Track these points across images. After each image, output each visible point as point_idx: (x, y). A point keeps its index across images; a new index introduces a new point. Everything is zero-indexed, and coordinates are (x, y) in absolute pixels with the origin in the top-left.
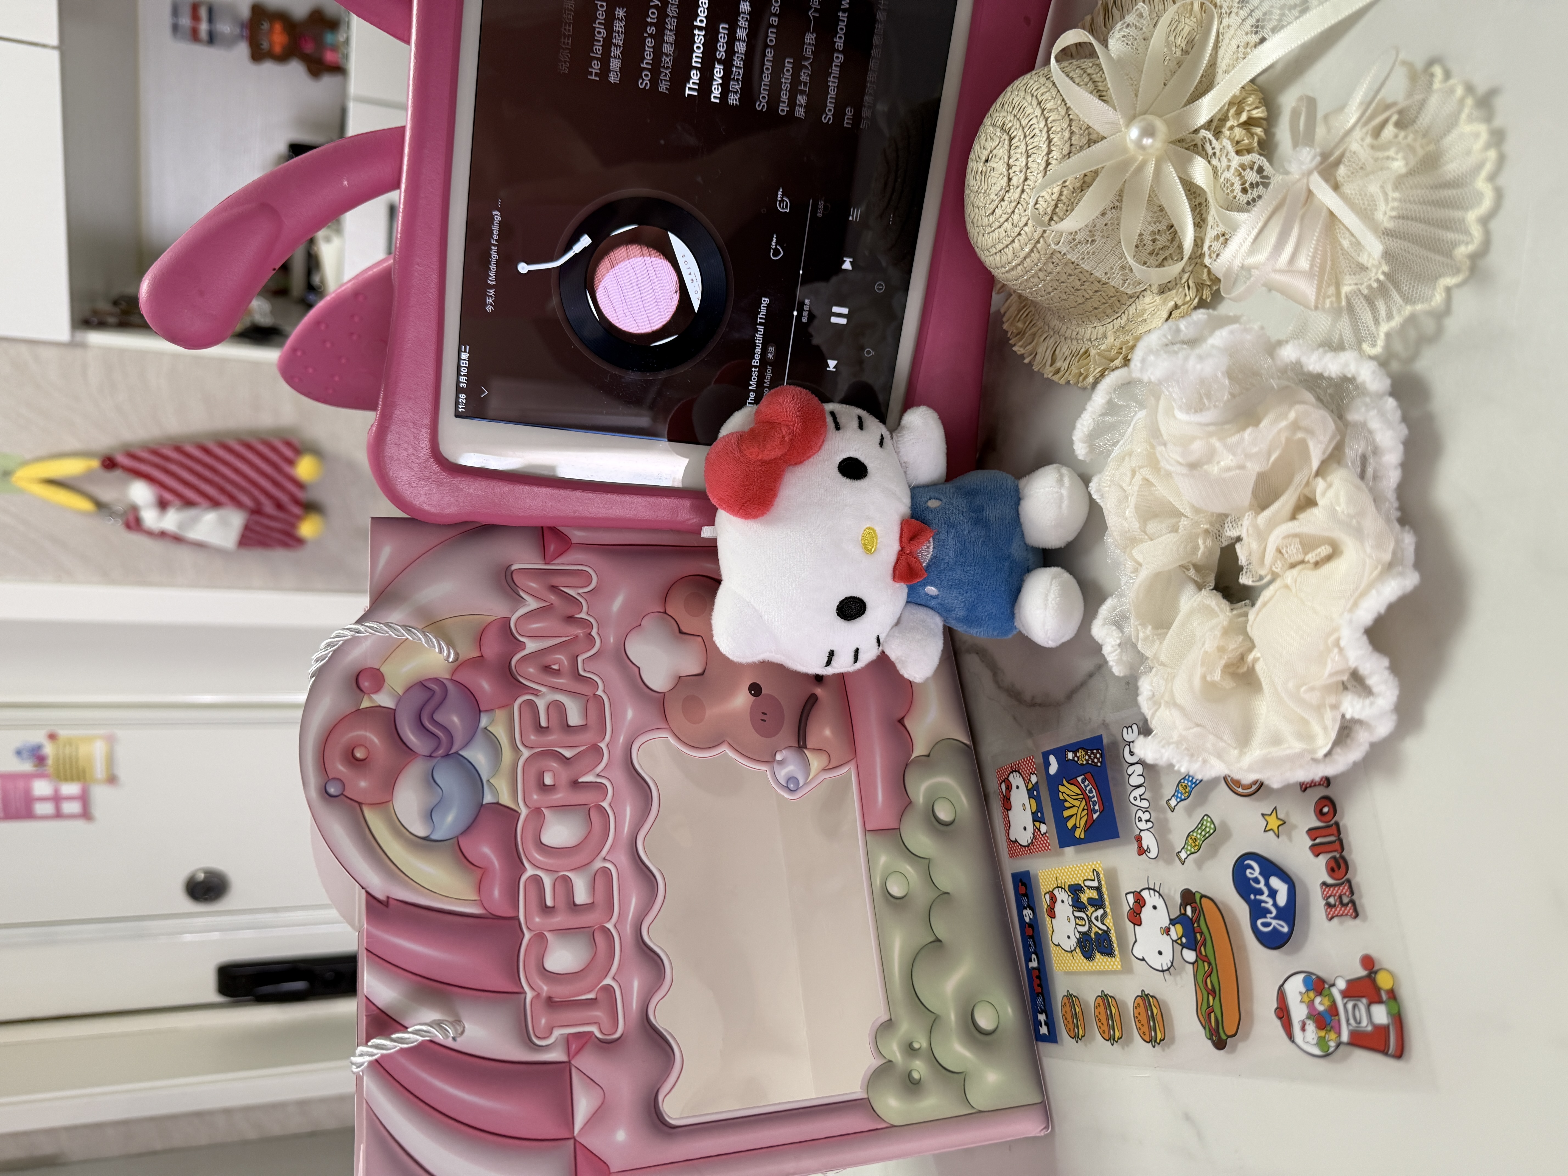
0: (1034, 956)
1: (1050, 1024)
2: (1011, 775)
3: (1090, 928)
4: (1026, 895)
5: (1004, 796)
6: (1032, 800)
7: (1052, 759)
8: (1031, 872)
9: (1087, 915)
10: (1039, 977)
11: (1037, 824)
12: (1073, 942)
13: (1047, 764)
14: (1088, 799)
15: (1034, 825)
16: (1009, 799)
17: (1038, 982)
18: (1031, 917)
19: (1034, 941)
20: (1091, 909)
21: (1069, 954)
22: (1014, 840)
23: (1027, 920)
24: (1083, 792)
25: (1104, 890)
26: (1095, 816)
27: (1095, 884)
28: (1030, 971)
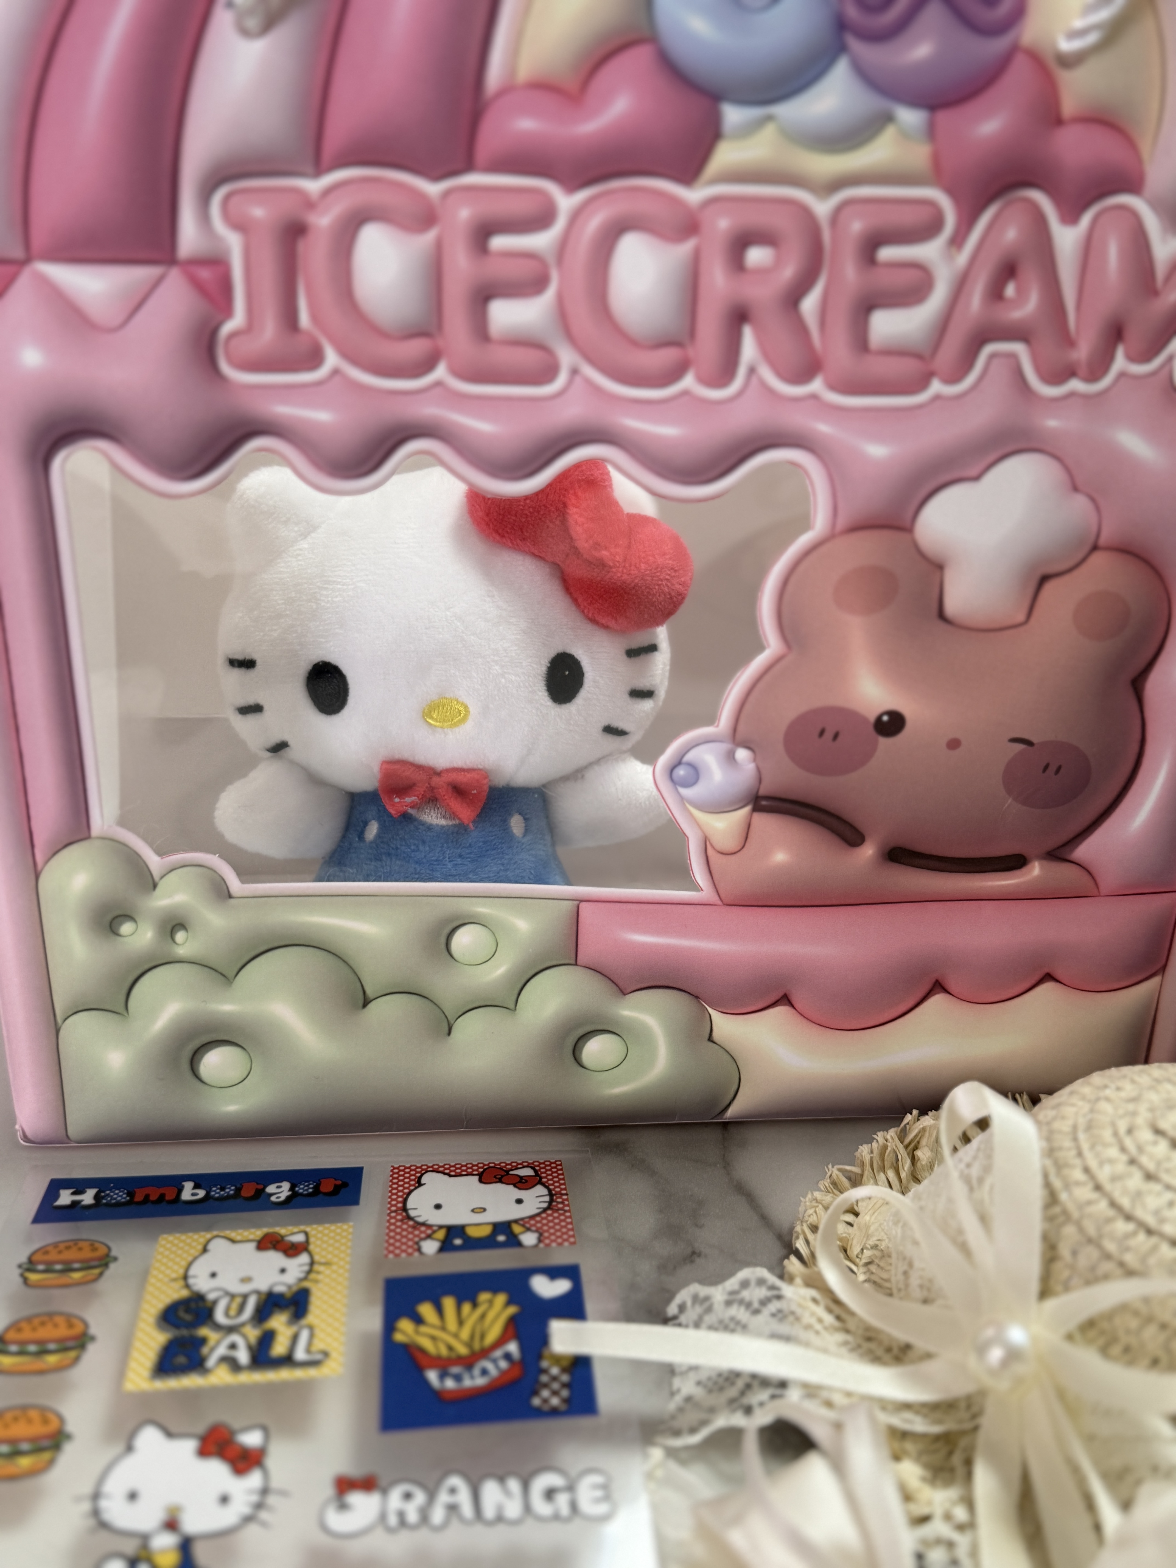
0: (201, 1193)
3: (217, 1327)
7: (562, 1286)
8: (354, 1208)
14: (468, 1362)
18: (273, 1199)
19: (229, 1197)
20: (253, 1334)
23: (271, 1189)
24: (485, 1353)
25: (284, 1374)
26: (432, 1376)
27: (300, 1354)
28: (177, 1182)
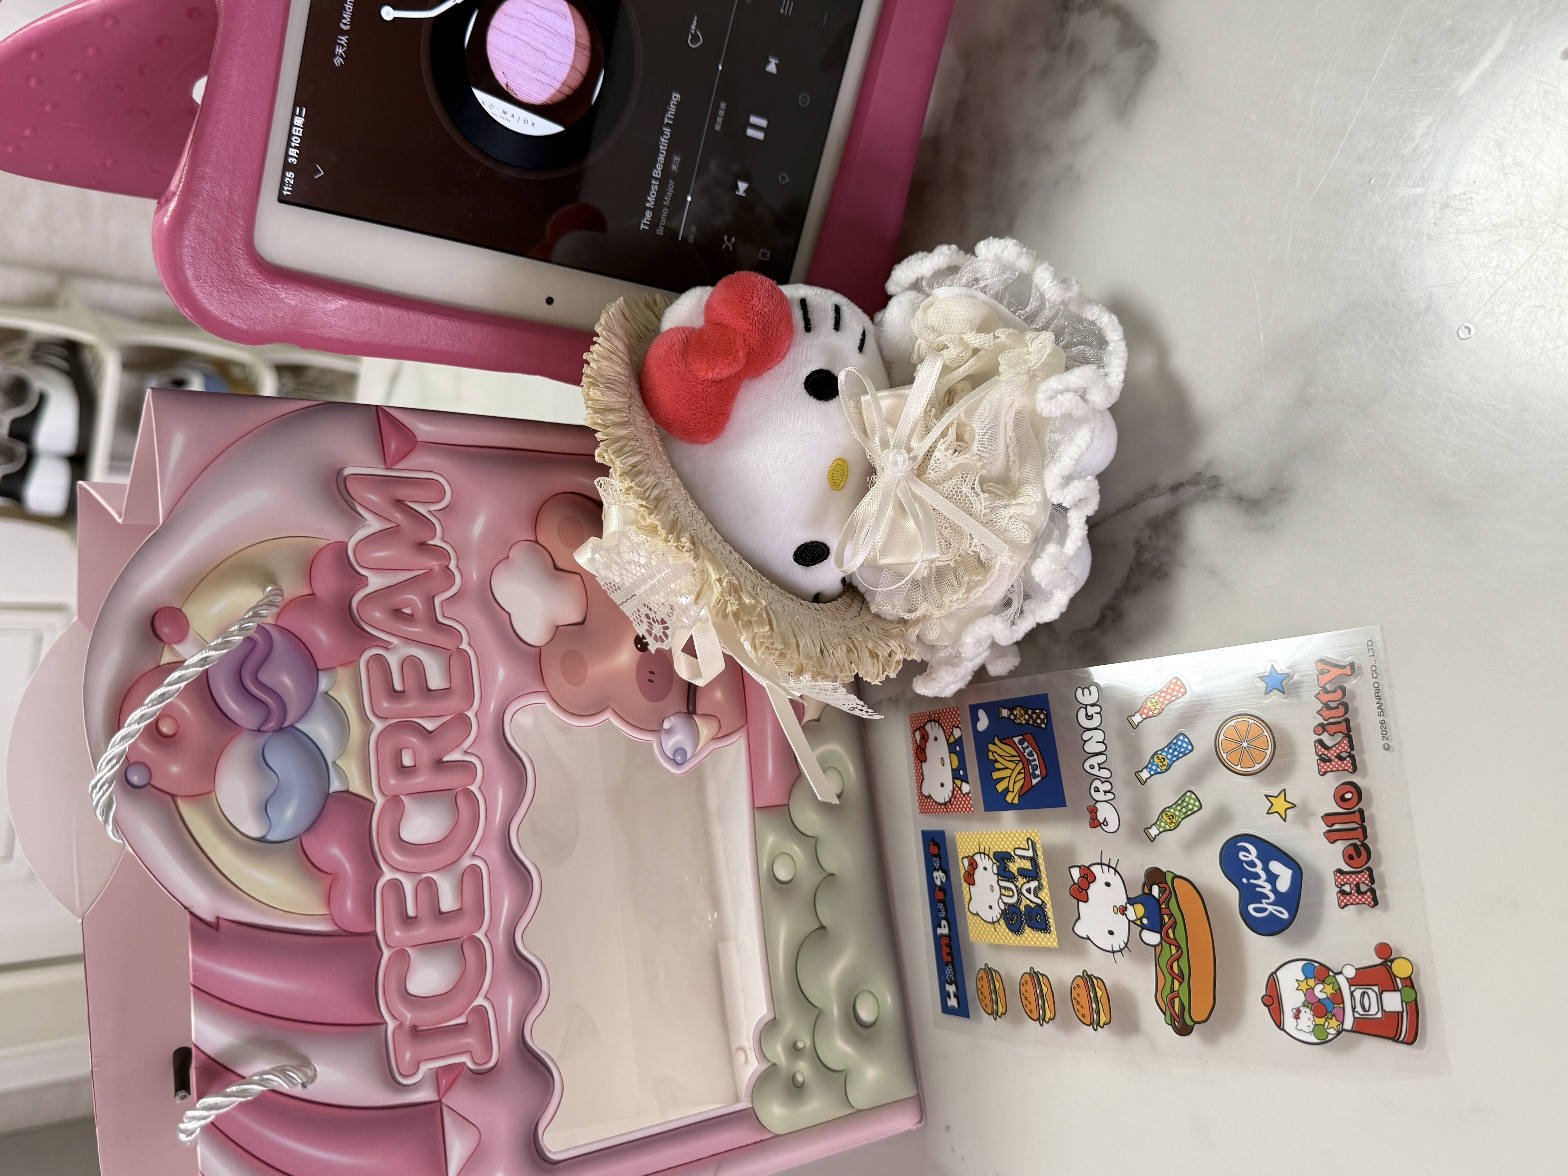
0: (944, 922)
1: (961, 996)
2: (929, 724)
3: (1019, 900)
4: (938, 856)
5: (918, 746)
6: (954, 758)
7: (982, 714)
8: (947, 833)
9: (1016, 887)
10: (949, 945)
11: (958, 782)
12: (996, 913)
13: (975, 720)
14: (1026, 763)
15: (954, 783)
16: (924, 750)
17: (948, 950)
18: (944, 880)
19: (945, 906)
20: (1021, 880)
21: (990, 925)
22: (927, 794)
23: (938, 882)
24: (1020, 754)
25: (1041, 860)
26: (1035, 781)
27: (1030, 853)
28: (937, 938)
